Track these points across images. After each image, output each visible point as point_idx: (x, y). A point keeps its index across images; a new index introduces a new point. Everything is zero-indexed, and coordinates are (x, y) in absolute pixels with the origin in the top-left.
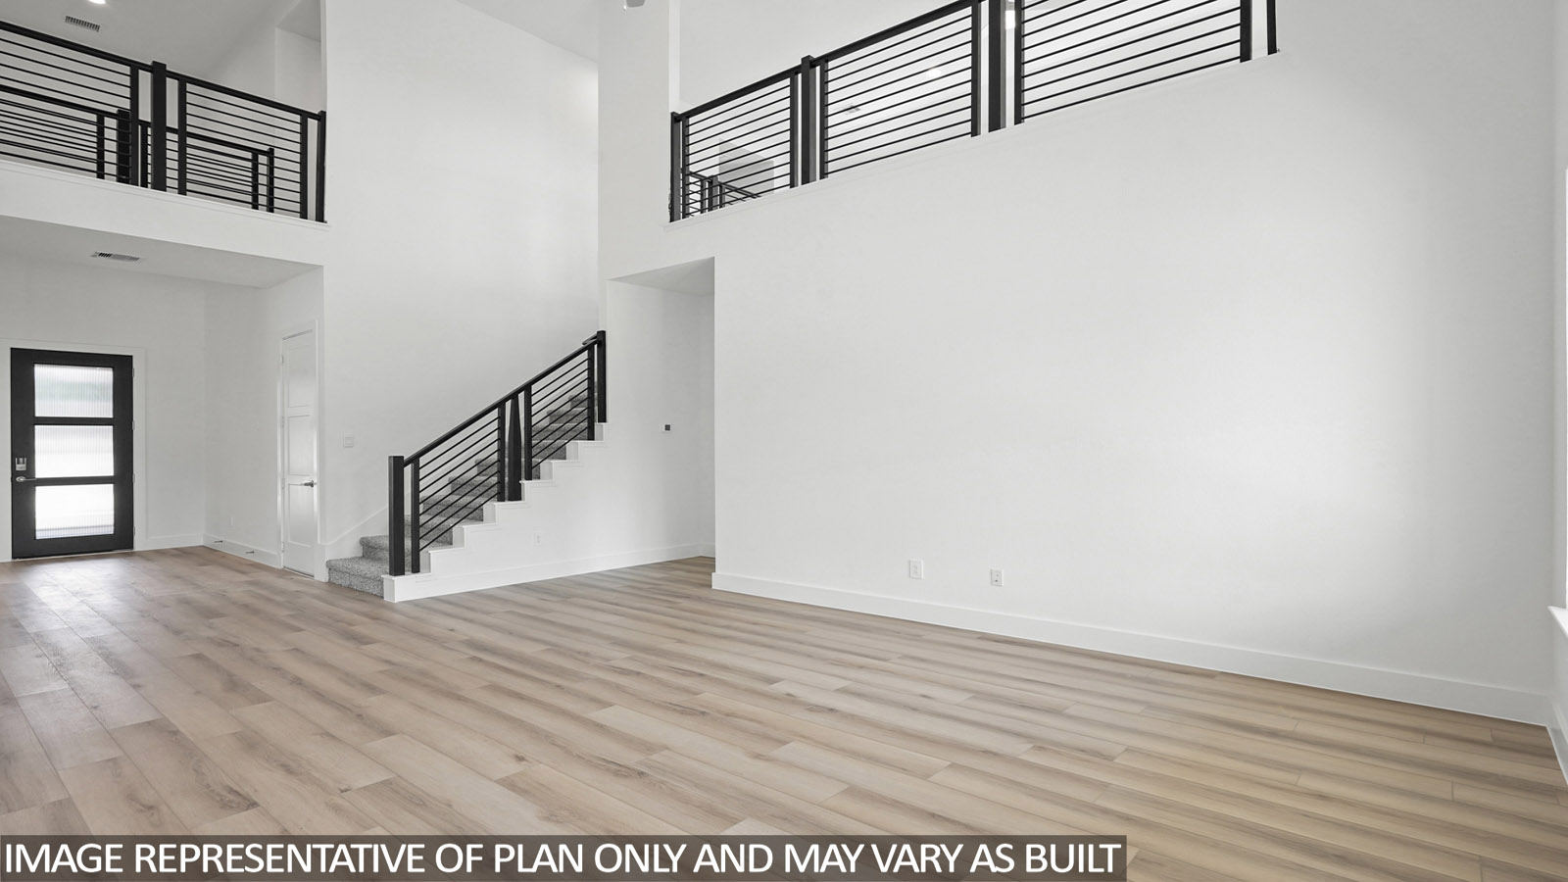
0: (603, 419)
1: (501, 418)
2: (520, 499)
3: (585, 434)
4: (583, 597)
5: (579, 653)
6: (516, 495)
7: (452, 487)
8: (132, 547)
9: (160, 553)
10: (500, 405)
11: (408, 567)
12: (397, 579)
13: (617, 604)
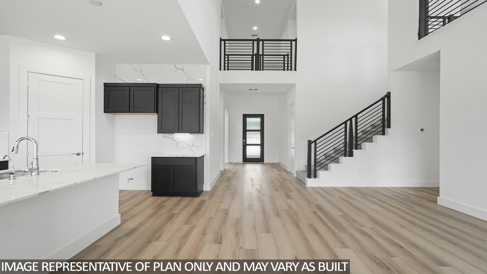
0: (389, 127)
1: (346, 127)
2: (353, 156)
3: (381, 132)
4: (372, 196)
5: (353, 220)
6: (351, 155)
7: (334, 151)
8: (264, 162)
9: (268, 164)
10: (345, 123)
11: (312, 175)
12: (309, 180)
13: (384, 202)
